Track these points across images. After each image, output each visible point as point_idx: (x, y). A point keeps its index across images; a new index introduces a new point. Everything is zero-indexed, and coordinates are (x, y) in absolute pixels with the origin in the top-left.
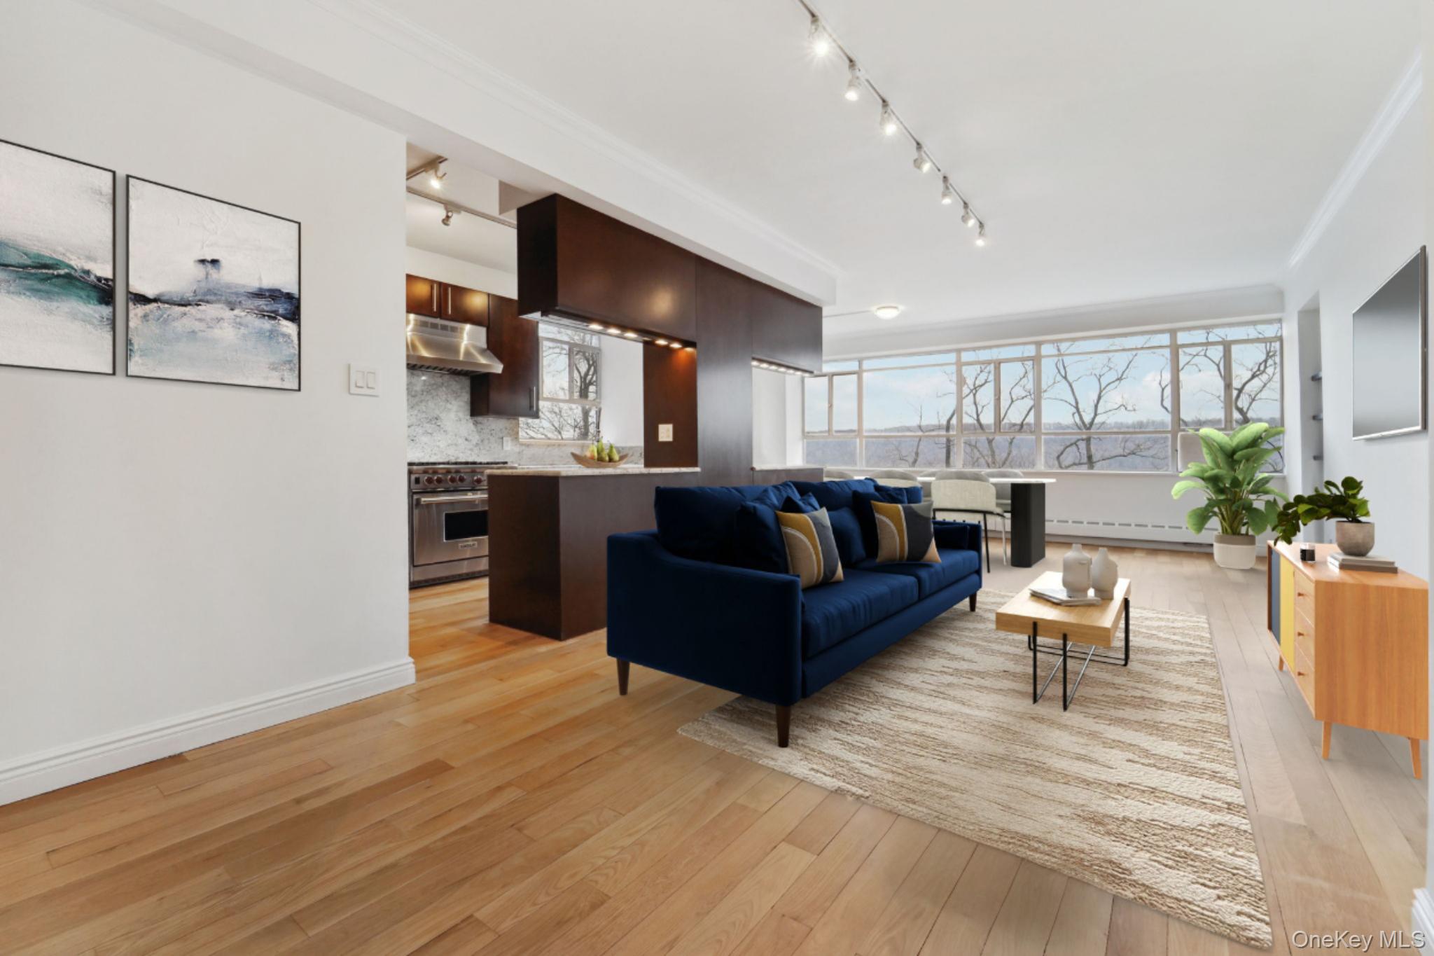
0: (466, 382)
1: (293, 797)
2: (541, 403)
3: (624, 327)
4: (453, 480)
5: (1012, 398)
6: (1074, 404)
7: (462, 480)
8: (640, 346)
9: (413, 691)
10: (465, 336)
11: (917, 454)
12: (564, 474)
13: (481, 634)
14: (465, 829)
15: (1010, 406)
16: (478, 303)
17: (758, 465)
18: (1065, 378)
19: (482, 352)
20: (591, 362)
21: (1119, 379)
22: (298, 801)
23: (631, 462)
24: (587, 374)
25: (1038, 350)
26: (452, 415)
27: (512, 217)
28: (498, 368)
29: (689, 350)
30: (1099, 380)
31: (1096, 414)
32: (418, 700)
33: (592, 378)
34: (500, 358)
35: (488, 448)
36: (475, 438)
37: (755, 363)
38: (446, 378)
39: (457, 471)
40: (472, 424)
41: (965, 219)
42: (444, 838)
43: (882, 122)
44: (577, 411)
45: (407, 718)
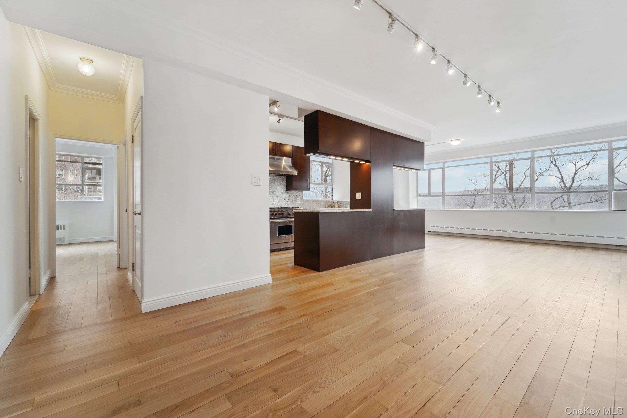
0: (284, 178)
1: (240, 313)
2: (311, 185)
3: (343, 157)
4: (280, 214)
5: (525, 176)
6: (560, 177)
7: (283, 214)
8: (349, 163)
9: (271, 285)
10: (284, 162)
11: (474, 203)
12: (321, 212)
13: (292, 268)
14: (292, 326)
15: (525, 179)
16: (288, 149)
17: (396, 208)
18: (555, 165)
19: (290, 167)
20: (328, 167)
21: (588, 164)
22: (241, 314)
23: (345, 207)
24: (326, 172)
25: (533, 155)
26: (280, 190)
27: (303, 118)
28: (296, 173)
29: (368, 164)
30: (575, 165)
31: (573, 182)
32: (273, 288)
33: (329, 173)
34: (296, 169)
35: (292, 202)
36: (288, 199)
37: (395, 167)
38: (278, 177)
39: (282, 211)
40: (286, 194)
41: (489, 102)
42: (285, 328)
43: (448, 69)
44: (323, 187)
45: (270, 293)
